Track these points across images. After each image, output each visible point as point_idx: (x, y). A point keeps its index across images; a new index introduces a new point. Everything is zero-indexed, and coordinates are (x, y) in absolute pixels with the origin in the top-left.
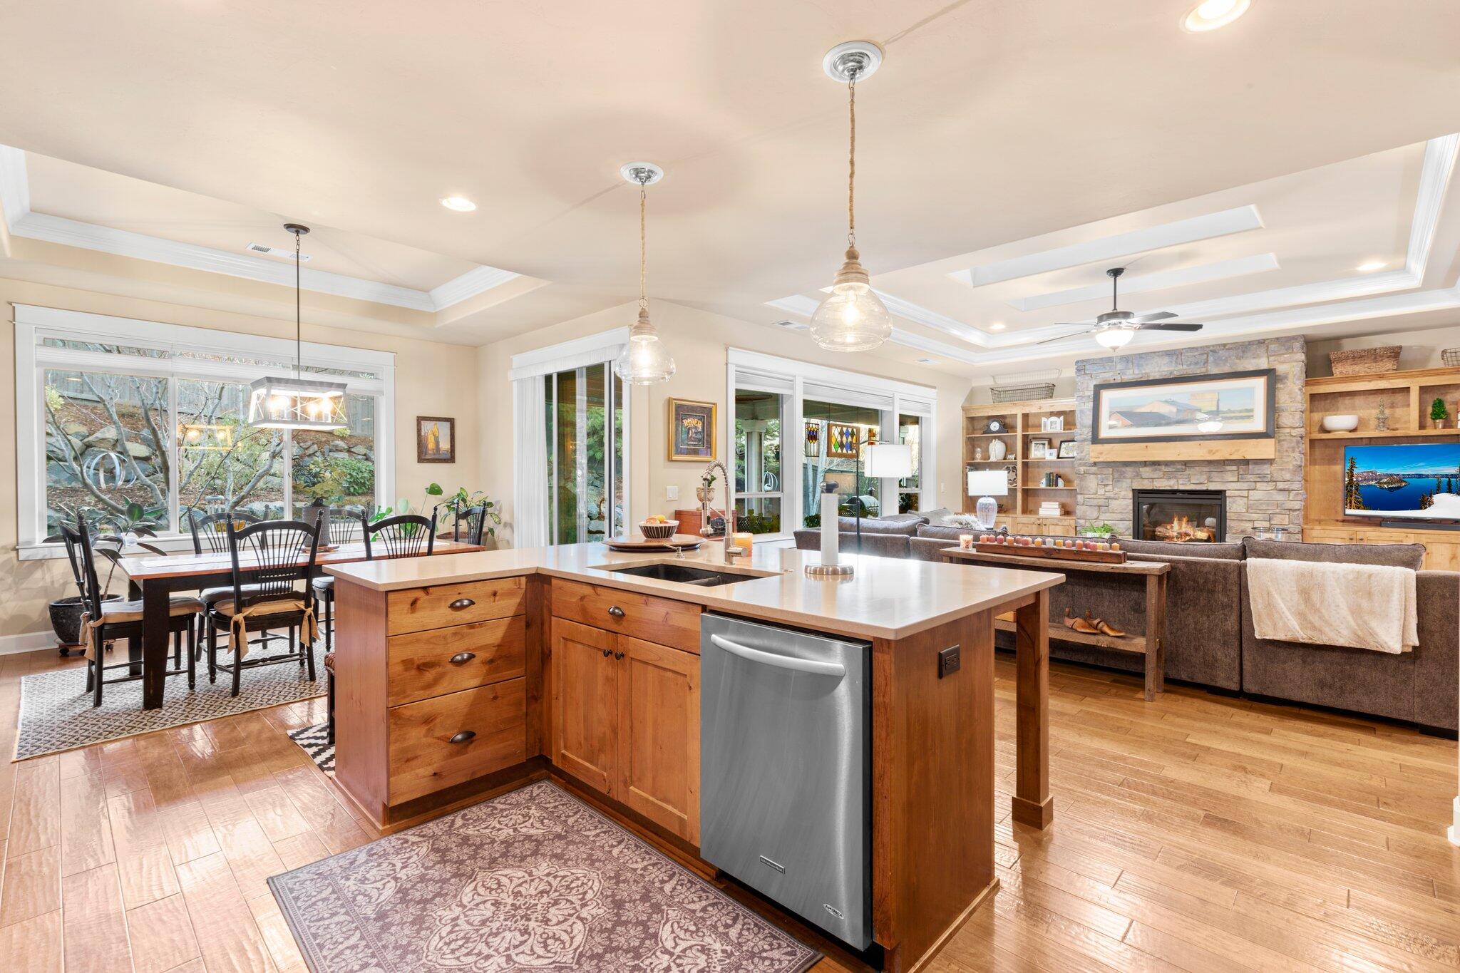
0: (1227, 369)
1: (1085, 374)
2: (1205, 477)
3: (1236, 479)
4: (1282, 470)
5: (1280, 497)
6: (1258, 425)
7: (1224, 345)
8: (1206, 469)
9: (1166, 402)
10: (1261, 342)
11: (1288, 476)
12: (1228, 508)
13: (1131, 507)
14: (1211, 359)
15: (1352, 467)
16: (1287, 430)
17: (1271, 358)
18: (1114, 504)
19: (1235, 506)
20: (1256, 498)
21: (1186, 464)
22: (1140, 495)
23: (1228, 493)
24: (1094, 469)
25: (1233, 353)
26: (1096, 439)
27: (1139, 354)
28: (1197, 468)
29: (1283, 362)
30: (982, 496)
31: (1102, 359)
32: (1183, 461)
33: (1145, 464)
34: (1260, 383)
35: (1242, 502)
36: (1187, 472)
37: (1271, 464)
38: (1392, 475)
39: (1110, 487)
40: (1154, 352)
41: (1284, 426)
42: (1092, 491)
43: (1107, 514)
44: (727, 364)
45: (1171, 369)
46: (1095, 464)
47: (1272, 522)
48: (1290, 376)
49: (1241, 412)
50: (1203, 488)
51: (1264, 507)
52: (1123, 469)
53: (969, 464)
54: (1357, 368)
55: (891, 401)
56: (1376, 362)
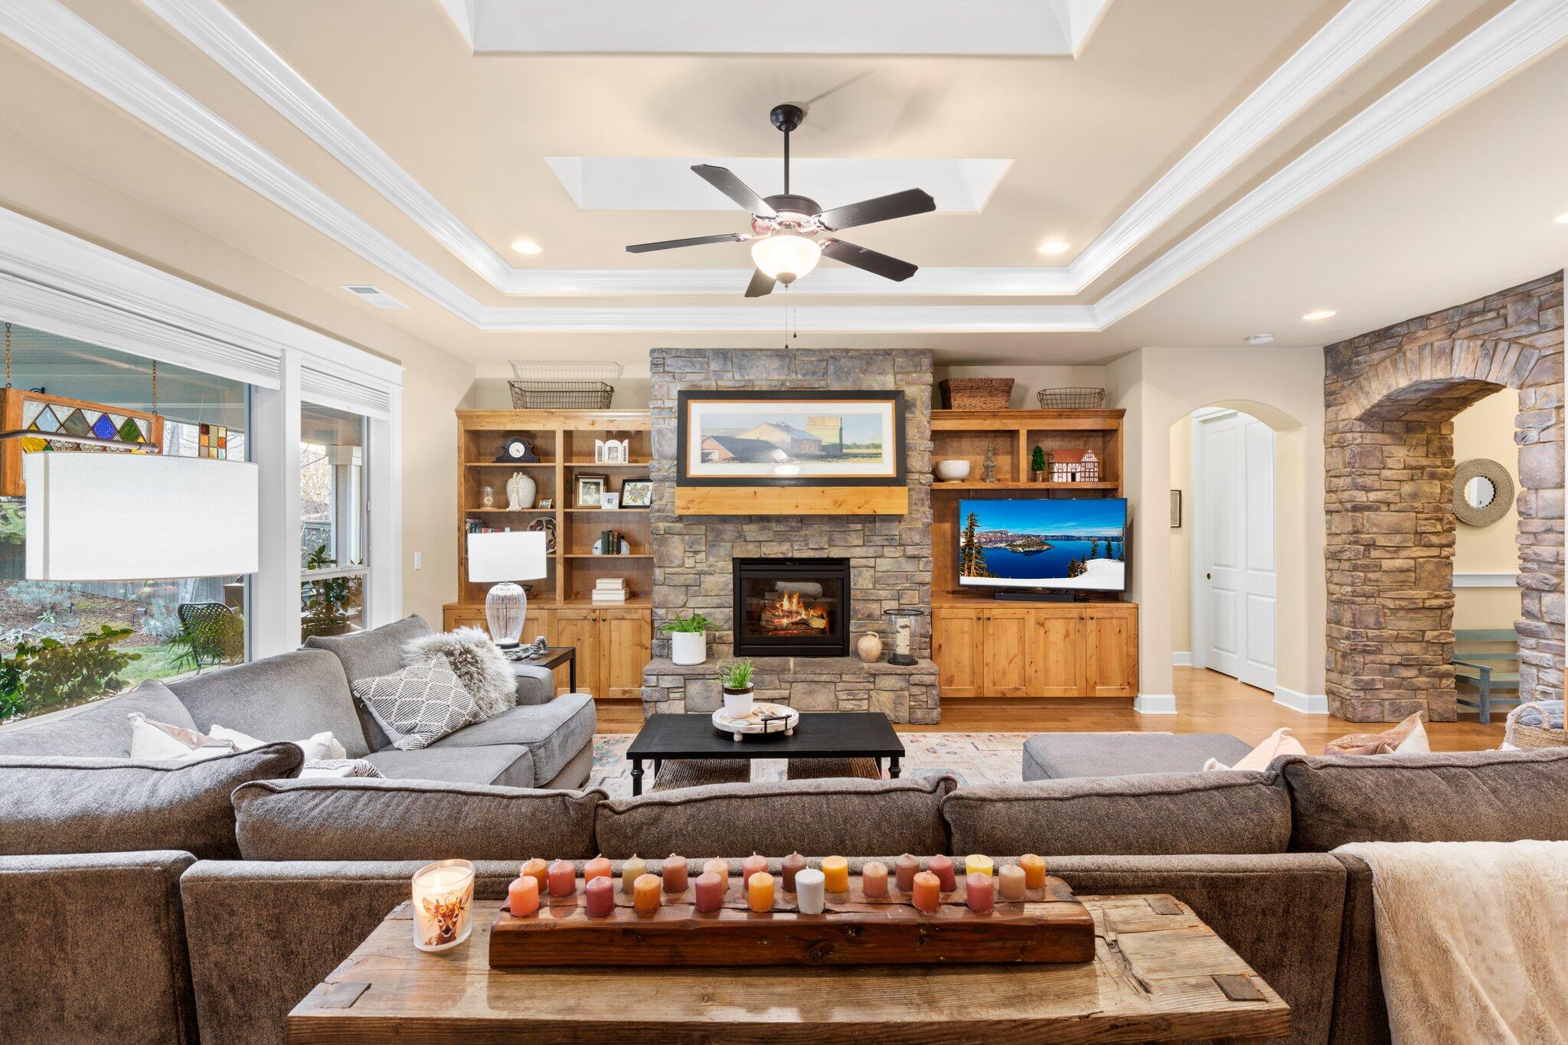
0: (849, 386)
1: (664, 372)
2: (826, 539)
3: (860, 542)
4: (911, 529)
5: (909, 567)
6: (886, 467)
7: (847, 351)
8: (826, 528)
9: (778, 426)
10: (887, 353)
11: (917, 538)
12: (852, 584)
13: (731, 586)
14: (831, 368)
15: (972, 525)
16: (916, 476)
17: (899, 377)
18: (709, 581)
19: (860, 580)
20: (884, 569)
21: (803, 520)
22: (744, 567)
23: (853, 562)
24: (679, 526)
25: (857, 363)
26: (683, 480)
27: (742, 350)
28: (816, 526)
29: (910, 384)
30: (497, 583)
31: (688, 350)
32: (799, 516)
33: (750, 519)
34: (885, 410)
35: (868, 574)
36: (803, 532)
37: (900, 522)
39: (703, 554)
40: (761, 350)
41: (914, 470)
42: (677, 562)
43: (699, 599)
45: (783, 377)
46: (680, 518)
47: (901, 602)
48: (918, 403)
49: (867, 447)
50: (823, 555)
51: (892, 581)
52: (720, 527)
53: (471, 515)
54: (974, 401)
55: (277, 364)
56: (991, 396)
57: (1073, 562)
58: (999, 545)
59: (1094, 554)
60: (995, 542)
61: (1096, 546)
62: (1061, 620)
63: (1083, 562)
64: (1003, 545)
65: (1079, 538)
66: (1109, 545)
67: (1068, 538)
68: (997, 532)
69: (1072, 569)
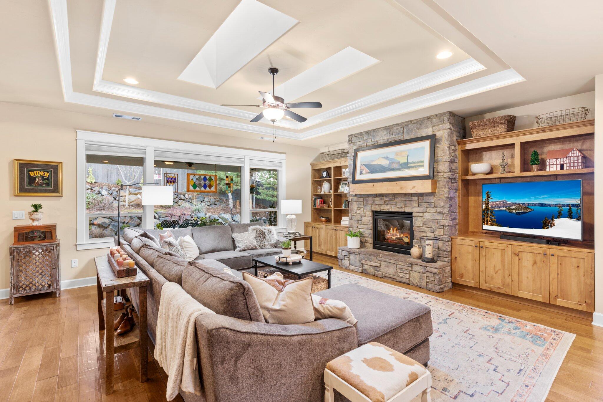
0: (412, 136)
1: (352, 143)
2: (403, 204)
3: (417, 205)
4: (439, 200)
5: (439, 217)
6: (424, 171)
7: (411, 121)
8: (403, 199)
9: (385, 158)
10: (429, 118)
11: (442, 204)
12: (414, 223)
13: (371, 221)
14: (405, 130)
15: (488, 198)
16: (442, 174)
17: (434, 128)
18: (364, 219)
19: (417, 223)
20: (427, 218)
21: (395, 195)
22: (376, 214)
23: (413, 214)
24: (355, 198)
25: (415, 125)
26: (354, 182)
27: (373, 130)
28: (400, 198)
29: (439, 130)
30: (289, 214)
31: (358, 133)
32: (393, 194)
33: (376, 195)
34: (427, 144)
35: (420, 219)
36: (395, 201)
37: (434, 196)
38: (519, 204)
39: (362, 209)
40: (380, 128)
41: (440, 171)
42: (355, 212)
43: (361, 225)
44: (76, 140)
45: (388, 137)
46: (356, 195)
47: (435, 234)
48: (443, 139)
49: (418, 162)
50: (402, 210)
51: (431, 223)
52: (368, 199)
53: (315, 195)
54: (485, 132)
55: (243, 160)
56: (495, 127)
57: (546, 220)
58: (502, 209)
59: (560, 215)
60: (500, 207)
61: (562, 210)
62: (531, 254)
63: (552, 220)
64: (504, 209)
65: (550, 205)
66: (570, 209)
67: (543, 205)
68: (500, 202)
69: (545, 224)
